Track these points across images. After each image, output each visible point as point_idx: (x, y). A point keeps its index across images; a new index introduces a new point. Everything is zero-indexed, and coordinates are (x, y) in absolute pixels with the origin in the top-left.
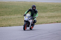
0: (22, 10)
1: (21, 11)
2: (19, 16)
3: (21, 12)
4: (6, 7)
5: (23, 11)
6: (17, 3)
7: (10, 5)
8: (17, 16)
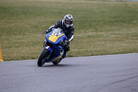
0: (98, 19)
1: (95, 21)
2: (90, 34)
3: (95, 23)
4: (60, 13)
5: (99, 21)
6: (86, 4)
7: (71, 8)
8: (86, 34)
